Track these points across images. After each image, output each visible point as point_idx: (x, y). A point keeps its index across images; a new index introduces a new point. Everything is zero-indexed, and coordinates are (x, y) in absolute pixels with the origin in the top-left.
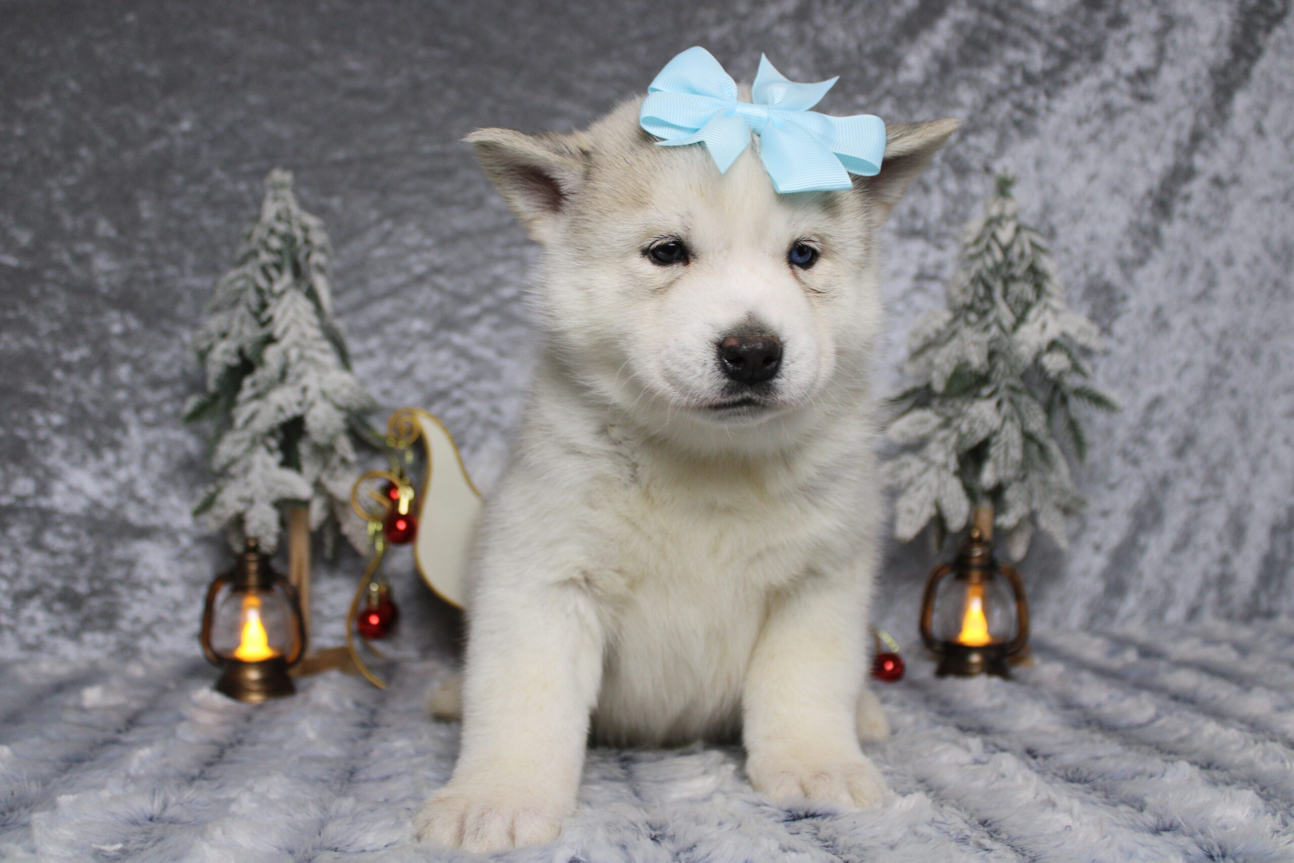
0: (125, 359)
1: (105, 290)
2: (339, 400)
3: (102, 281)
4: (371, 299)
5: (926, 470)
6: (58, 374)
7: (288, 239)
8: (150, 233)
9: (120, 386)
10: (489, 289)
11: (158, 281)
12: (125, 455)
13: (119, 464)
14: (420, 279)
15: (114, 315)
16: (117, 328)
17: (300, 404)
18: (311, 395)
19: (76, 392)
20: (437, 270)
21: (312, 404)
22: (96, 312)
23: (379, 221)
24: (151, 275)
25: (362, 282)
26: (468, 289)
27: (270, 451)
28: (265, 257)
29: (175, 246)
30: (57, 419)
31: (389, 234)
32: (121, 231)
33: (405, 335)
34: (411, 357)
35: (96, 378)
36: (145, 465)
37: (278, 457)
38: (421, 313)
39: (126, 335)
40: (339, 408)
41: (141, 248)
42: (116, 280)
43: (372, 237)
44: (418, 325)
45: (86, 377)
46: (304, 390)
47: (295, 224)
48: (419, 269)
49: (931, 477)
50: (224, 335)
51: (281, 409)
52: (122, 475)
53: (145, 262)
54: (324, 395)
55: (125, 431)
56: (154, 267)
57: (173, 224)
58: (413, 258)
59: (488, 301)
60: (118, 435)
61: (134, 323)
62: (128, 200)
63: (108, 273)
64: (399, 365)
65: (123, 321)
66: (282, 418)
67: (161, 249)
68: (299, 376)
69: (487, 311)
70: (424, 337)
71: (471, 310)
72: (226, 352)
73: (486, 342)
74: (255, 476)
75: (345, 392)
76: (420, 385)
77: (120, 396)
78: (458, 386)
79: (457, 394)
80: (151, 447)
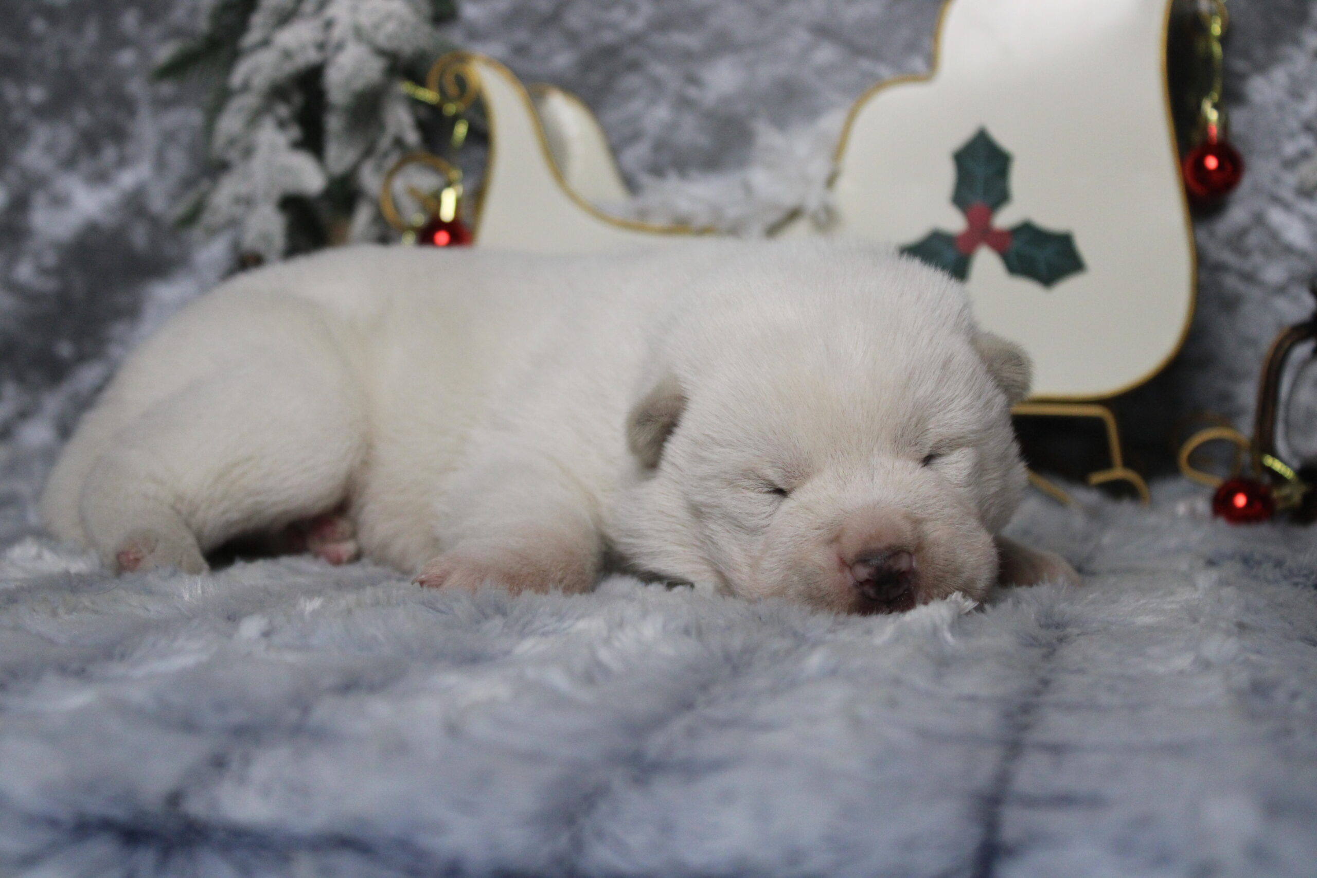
2: (381, 39)
6: (39, 25)
9: (124, 42)
12: (131, 148)
13: (122, 162)
17: (321, 46)
18: (337, 33)
19: (64, 52)
21: (340, 47)
27: (282, 125)
30: (37, 94)
36: (161, 162)
37: (295, 132)
40: (381, 52)
45: (78, 29)
46: (329, 25)
51: (287, 54)
52: (127, 179)
54: (358, 33)
60: (121, 117)
66: (289, 68)
74: (258, 165)
75: (390, 27)
77: (127, 58)
78: (636, 39)
79: (632, 52)
80: (169, 137)
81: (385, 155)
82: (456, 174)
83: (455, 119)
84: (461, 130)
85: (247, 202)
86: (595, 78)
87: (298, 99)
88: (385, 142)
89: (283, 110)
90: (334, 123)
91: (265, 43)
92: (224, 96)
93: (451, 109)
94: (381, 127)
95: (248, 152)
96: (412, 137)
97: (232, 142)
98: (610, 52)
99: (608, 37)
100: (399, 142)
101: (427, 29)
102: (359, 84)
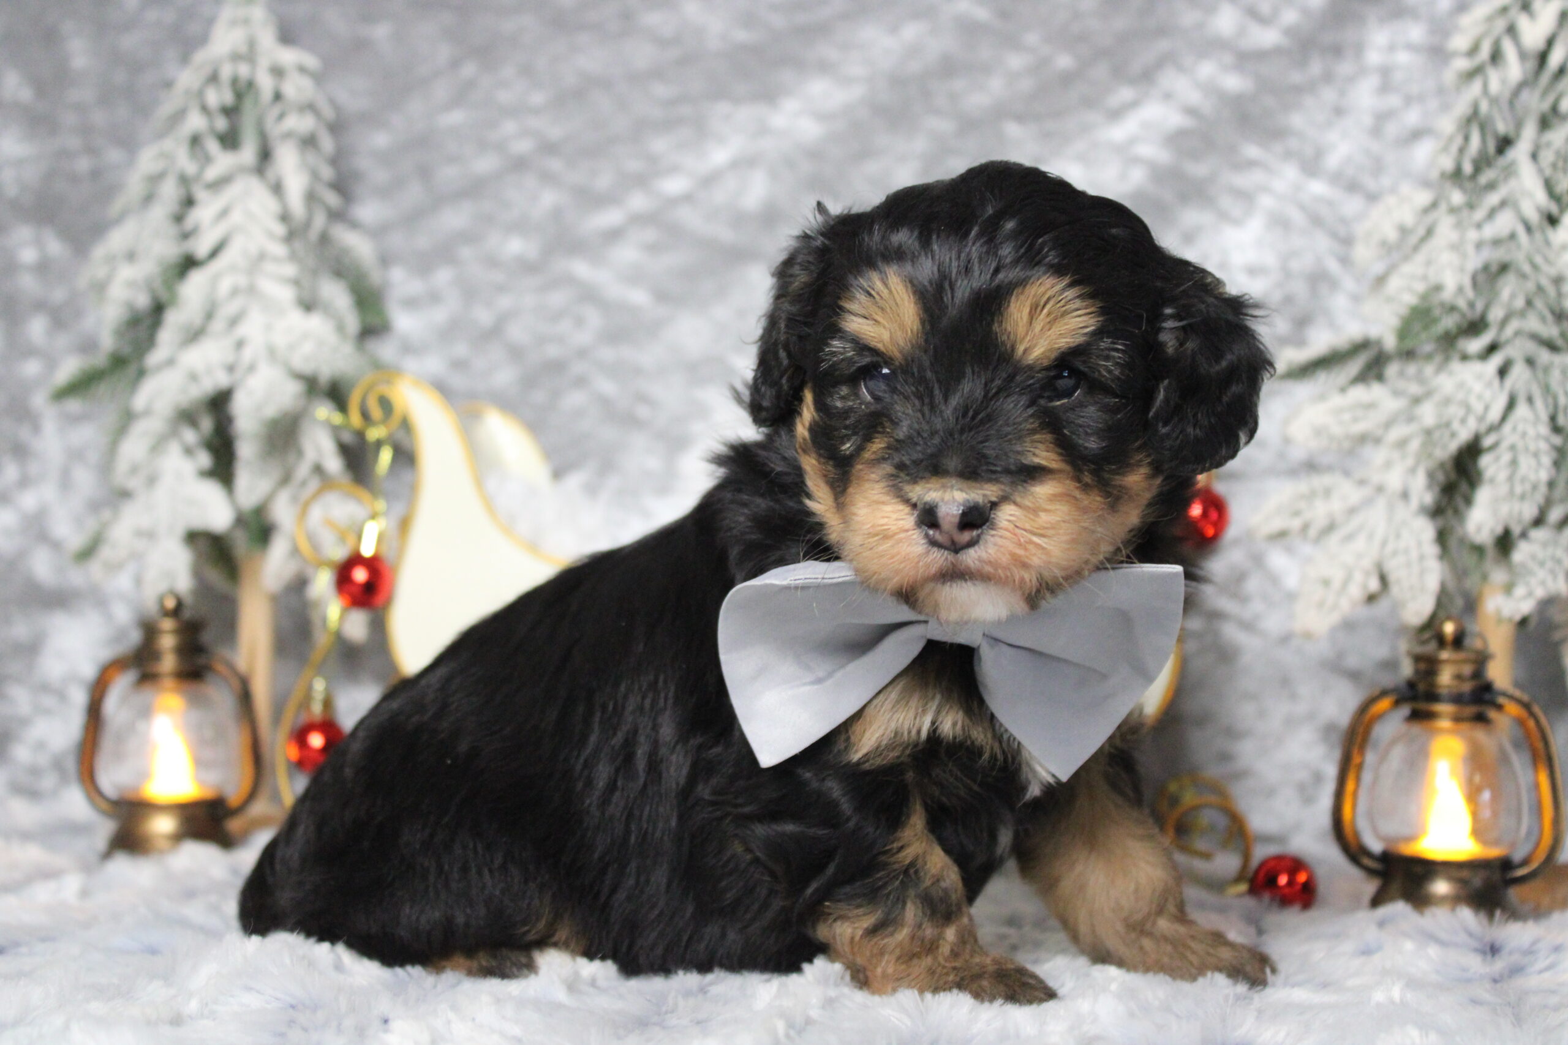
0: (40, 306)
1: (12, 191)
3: (8, 178)
4: (438, 201)
5: (1368, 502)
7: (243, 90)
8: (83, 94)
9: (30, 352)
10: (641, 181)
11: (96, 174)
12: (33, 468)
13: (24, 482)
14: (520, 165)
15: (24, 232)
16: (28, 255)
17: (231, 369)
18: (247, 354)
20: (549, 148)
21: (252, 368)
23: (455, 64)
24: (83, 164)
25: (425, 173)
26: (604, 181)
27: (188, 451)
28: (195, 122)
31: (470, 85)
32: (40, 88)
33: (492, 262)
34: (505, 302)
36: (65, 483)
37: (205, 460)
38: (519, 227)
39: (43, 267)
41: (70, 119)
43: (441, 90)
44: (515, 246)
46: (240, 344)
47: (264, 63)
48: (523, 146)
49: (1376, 517)
50: (131, 256)
51: (193, 377)
52: (29, 500)
53: (73, 142)
54: (272, 353)
55: (36, 428)
56: (91, 150)
57: (119, 76)
58: (509, 127)
59: (638, 202)
60: (24, 433)
61: (55, 247)
62: (51, 38)
64: (484, 316)
65: (38, 243)
67: (99, 118)
68: (234, 322)
69: (639, 220)
70: (527, 267)
71: (610, 217)
72: (131, 284)
73: (634, 277)
74: (161, 494)
76: (516, 353)
77: (32, 368)
78: (582, 353)
79: (578, 368)
80: (75, 455)
81: (304, 483)
82: (381, 505)
83: (379, 444)
84: (386, 456)
85: (149, 535)
86: (539, 396)
87: (207, 424)
88: (303, 470)
89: (190, 436)
90: (246, 450)
91: (170, 362)
92: (128, 418)
93: (374, 434)
94: (300, 453)
95: (152, 480)
96: (334, 464)
97: (134, 470)
98: (556, 367)
99: (553, 351)
100: (318, 469)
101: (348, 349)
102: (271, 411)
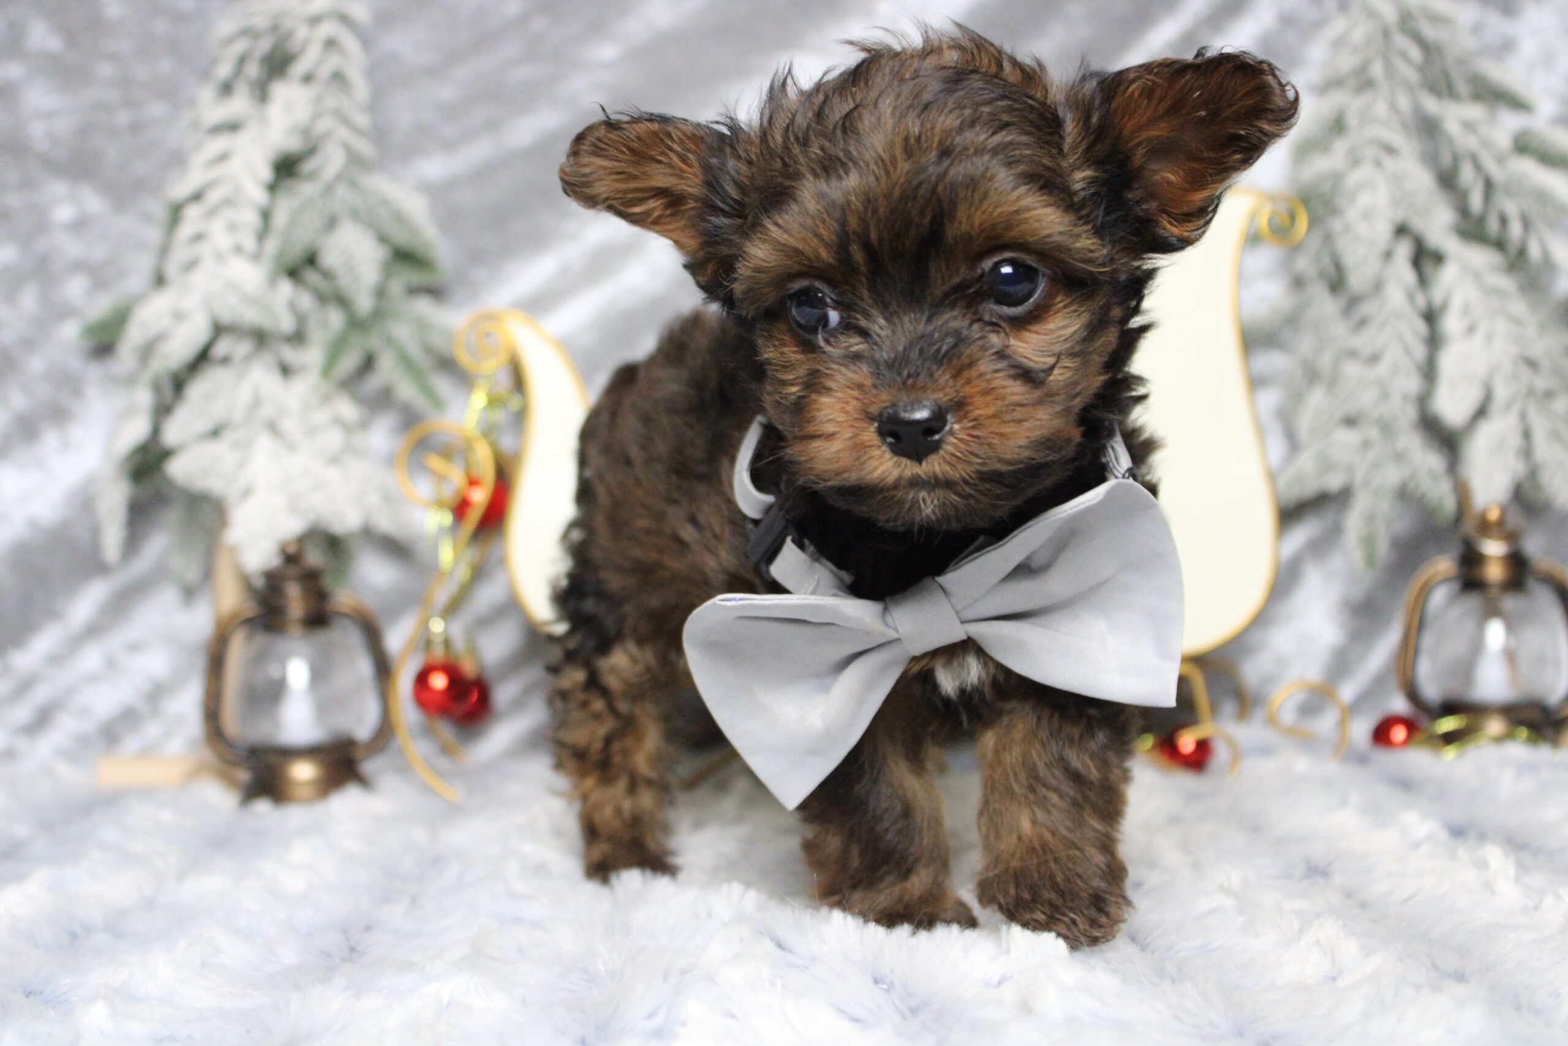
0: (79, 267)
1: (42, 145)
3: (37, 130)
8: (122, 43)
11: (136, 128)
15: (58, 188)
16: (64, 213)
22: (28, 184)
24: (123, 118)
29: (165, 66)
32: (71, 39)
35: (29, 300)
39: (79, 225)
41: (105, 70)
42: (63, 126)
53: (112, 95)
56: (129, 103)
57: (161, 27)
61: (93, 202)
63: (50, 115)
65: (75, 199)
67: (141, 71)
